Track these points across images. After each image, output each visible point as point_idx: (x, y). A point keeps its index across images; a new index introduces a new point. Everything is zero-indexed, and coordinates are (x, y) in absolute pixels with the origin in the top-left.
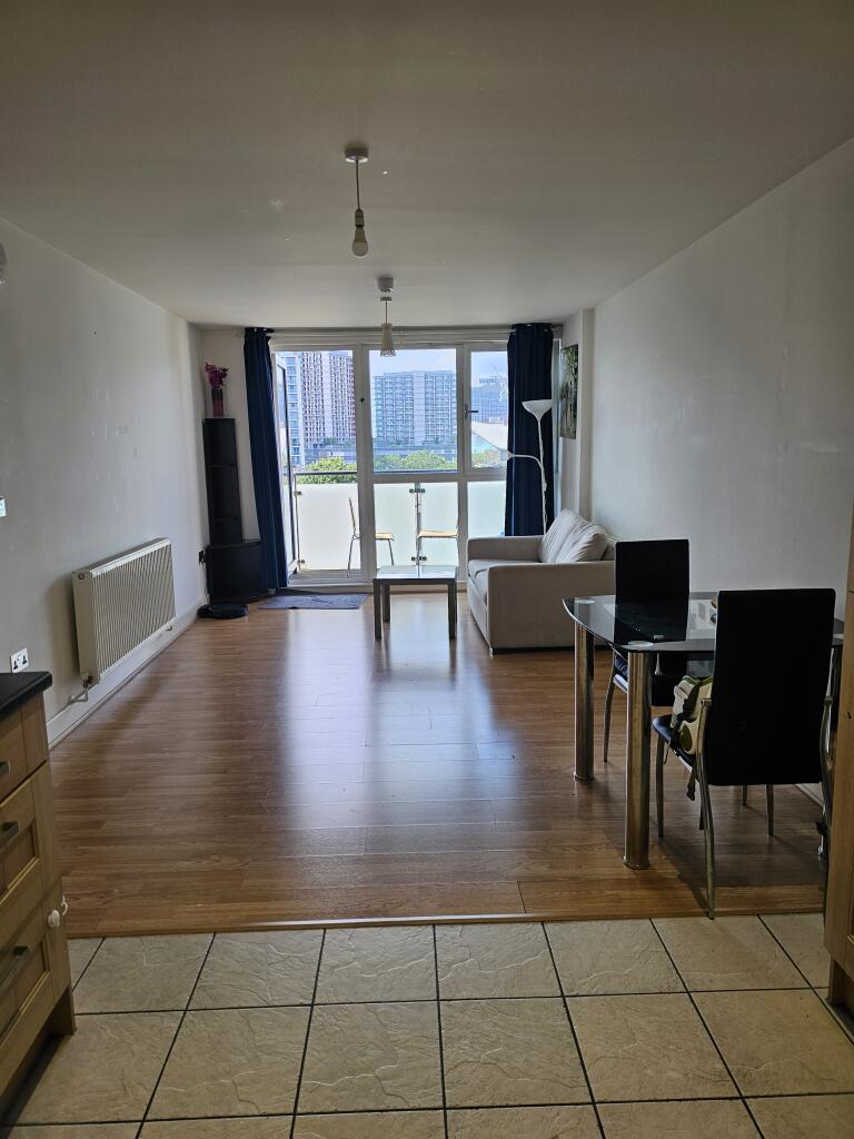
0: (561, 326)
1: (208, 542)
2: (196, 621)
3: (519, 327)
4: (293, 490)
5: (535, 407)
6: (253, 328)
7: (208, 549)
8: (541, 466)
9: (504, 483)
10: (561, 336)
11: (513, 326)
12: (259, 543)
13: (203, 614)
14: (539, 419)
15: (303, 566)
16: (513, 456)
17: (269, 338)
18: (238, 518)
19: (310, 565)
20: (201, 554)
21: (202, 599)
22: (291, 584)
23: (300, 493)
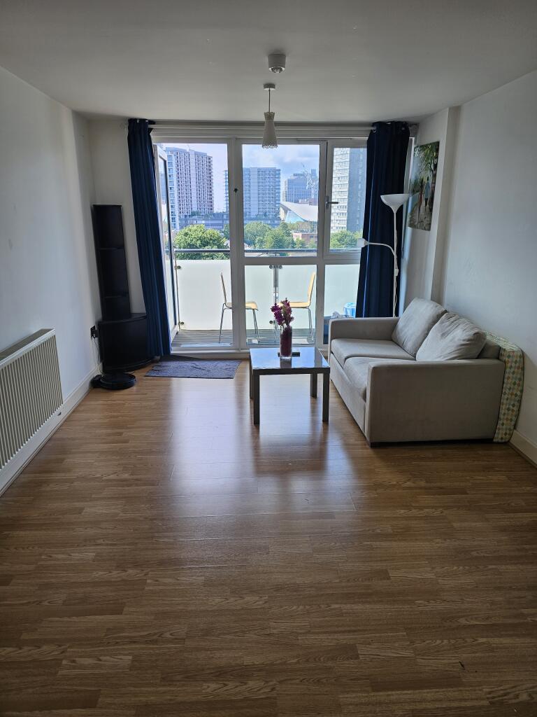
0: (416, 125)
1: (100, 317)
2: (89, 393)
3: (380, 125)
4: (174, 265)
5: (392, 200)
6: (136, 120)
7: (99, 324)
8: (395, 254)
9: (358, 266)
10: (415, 135)
11: (374, 124)
12: (145, 317)
13: (96, 384)
14: (395, 212)
15: (182, 327)
16: (368, 243)
17: (151, 129)
18: (126, 294)
19: (189, 326)
20: (93, 330)
21: (95, 369)
22: (174, 351)
23: (179, 267)
